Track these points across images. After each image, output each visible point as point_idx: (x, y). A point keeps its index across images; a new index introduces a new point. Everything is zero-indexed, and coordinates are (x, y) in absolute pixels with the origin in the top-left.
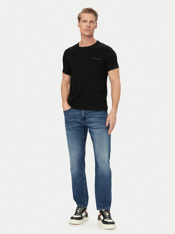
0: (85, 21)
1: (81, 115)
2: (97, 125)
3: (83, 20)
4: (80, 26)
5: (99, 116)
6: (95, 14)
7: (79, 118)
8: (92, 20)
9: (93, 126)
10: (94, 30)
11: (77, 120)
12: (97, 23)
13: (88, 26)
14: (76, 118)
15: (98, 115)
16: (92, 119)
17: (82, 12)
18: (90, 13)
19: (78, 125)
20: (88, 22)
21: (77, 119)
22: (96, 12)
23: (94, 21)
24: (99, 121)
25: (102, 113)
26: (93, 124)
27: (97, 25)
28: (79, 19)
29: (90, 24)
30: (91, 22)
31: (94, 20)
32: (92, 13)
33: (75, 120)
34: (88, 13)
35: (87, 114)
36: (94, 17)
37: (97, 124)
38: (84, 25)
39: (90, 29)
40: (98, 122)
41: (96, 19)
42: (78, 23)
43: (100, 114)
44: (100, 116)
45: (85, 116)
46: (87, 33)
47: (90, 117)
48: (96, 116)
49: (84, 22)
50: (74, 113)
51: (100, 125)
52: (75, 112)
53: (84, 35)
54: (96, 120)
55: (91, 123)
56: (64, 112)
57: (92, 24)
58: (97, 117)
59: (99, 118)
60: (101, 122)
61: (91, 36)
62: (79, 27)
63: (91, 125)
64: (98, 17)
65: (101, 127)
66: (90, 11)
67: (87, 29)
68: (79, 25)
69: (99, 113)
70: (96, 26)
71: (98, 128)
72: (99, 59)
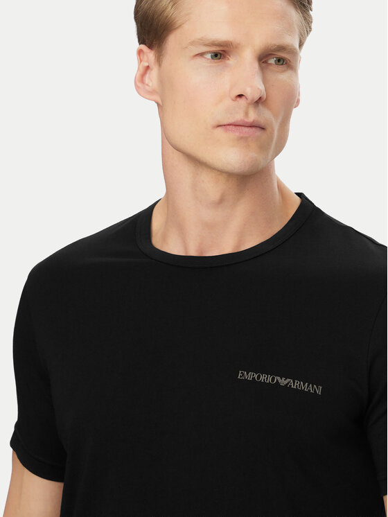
0: (222, 52)
3: (193, 43)
8: (277, 43)
13: (252, 91)
20: (251, 56)
30: (271, 56)
31: (293, 39)
39: (262, 122)
67: (239, 117)
72: (305, 387)
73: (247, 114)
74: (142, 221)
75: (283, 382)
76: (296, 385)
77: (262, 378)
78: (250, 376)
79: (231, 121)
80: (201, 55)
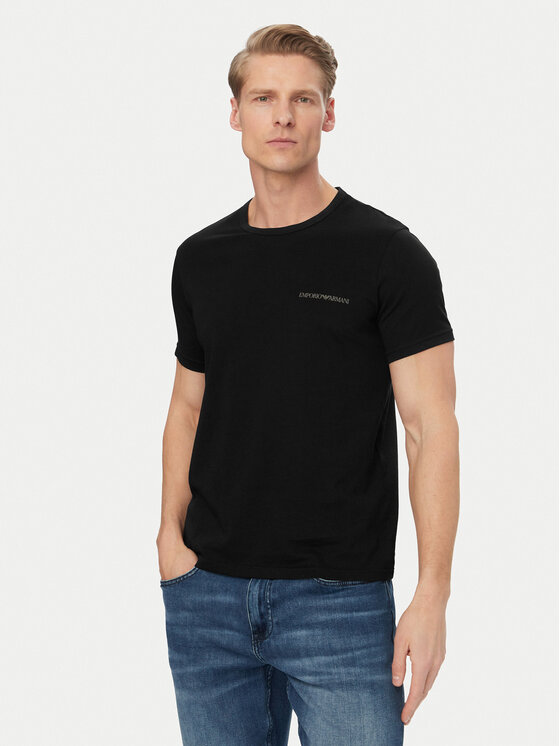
0: (267, 96)
1: (240, 611)
2: (328, 665)
3: (251, 93)
4: (239, 122)
5: (338, 616)
6: (321, 56)
7: (235, 623)
8: (301, 88)
9: (304, 672)
10: (318, 138)
11: (227, 636)
12: (332, 103)
13: (284, 119)
14: (221, 626)
15: (329, 609)
16: (301, 633)
17: (250, 50)
18: (291, 51)
19: (230, 661)
20: (284, 97)
21: (226, 632)
22: (326, 46)
23: (314, 94)
24: (337, 643)
25: (352, 600)
26: (306, 663)
27: (337, 111)
28: (236, 83)
29: (293, 112)
30: (298, 97)
31: (313, 86)
32: (302, 52)
33: (216, 634)
34: (279, 52)
35: (274, 605)
36: (316, 72)
37: (323, 659)
38: (264, 117)
39: (293, 138)
40: (333, 652)
41: (329, 82)
42: (229, 109)
43: (343, 608)
44: (344, 615)
45: (262, 615)
46: (278, 160)
47: (289, 624)
48: (322, 617)
49: (263, 99)
50: (207, 598)
51: (342, 670)
52: (212, 591)
53: (266, 170)
54: (318, 638)
55: (297, 655)
56: (164, 584)
57: (303, 111)
58: (324, 625)
59: (339, 627)
60: (345, 651)
61: (303, 170)
62: (236, 127)
63: (297, 664)
64: (338, 72)
65: (344, 679)
66: (290, 40)
67: (278, 135)
68: (237, 119)
69: (340, 600)
70: (330, 116)
71: (328, 687)
72: (339, 300)
73: (282, 134)
74: (242, 213)
75: (326, 297)
76: (334, 299)
77: (313, 296)
78: (306, 295)
79: (274, 138)
80: (256, 99)
